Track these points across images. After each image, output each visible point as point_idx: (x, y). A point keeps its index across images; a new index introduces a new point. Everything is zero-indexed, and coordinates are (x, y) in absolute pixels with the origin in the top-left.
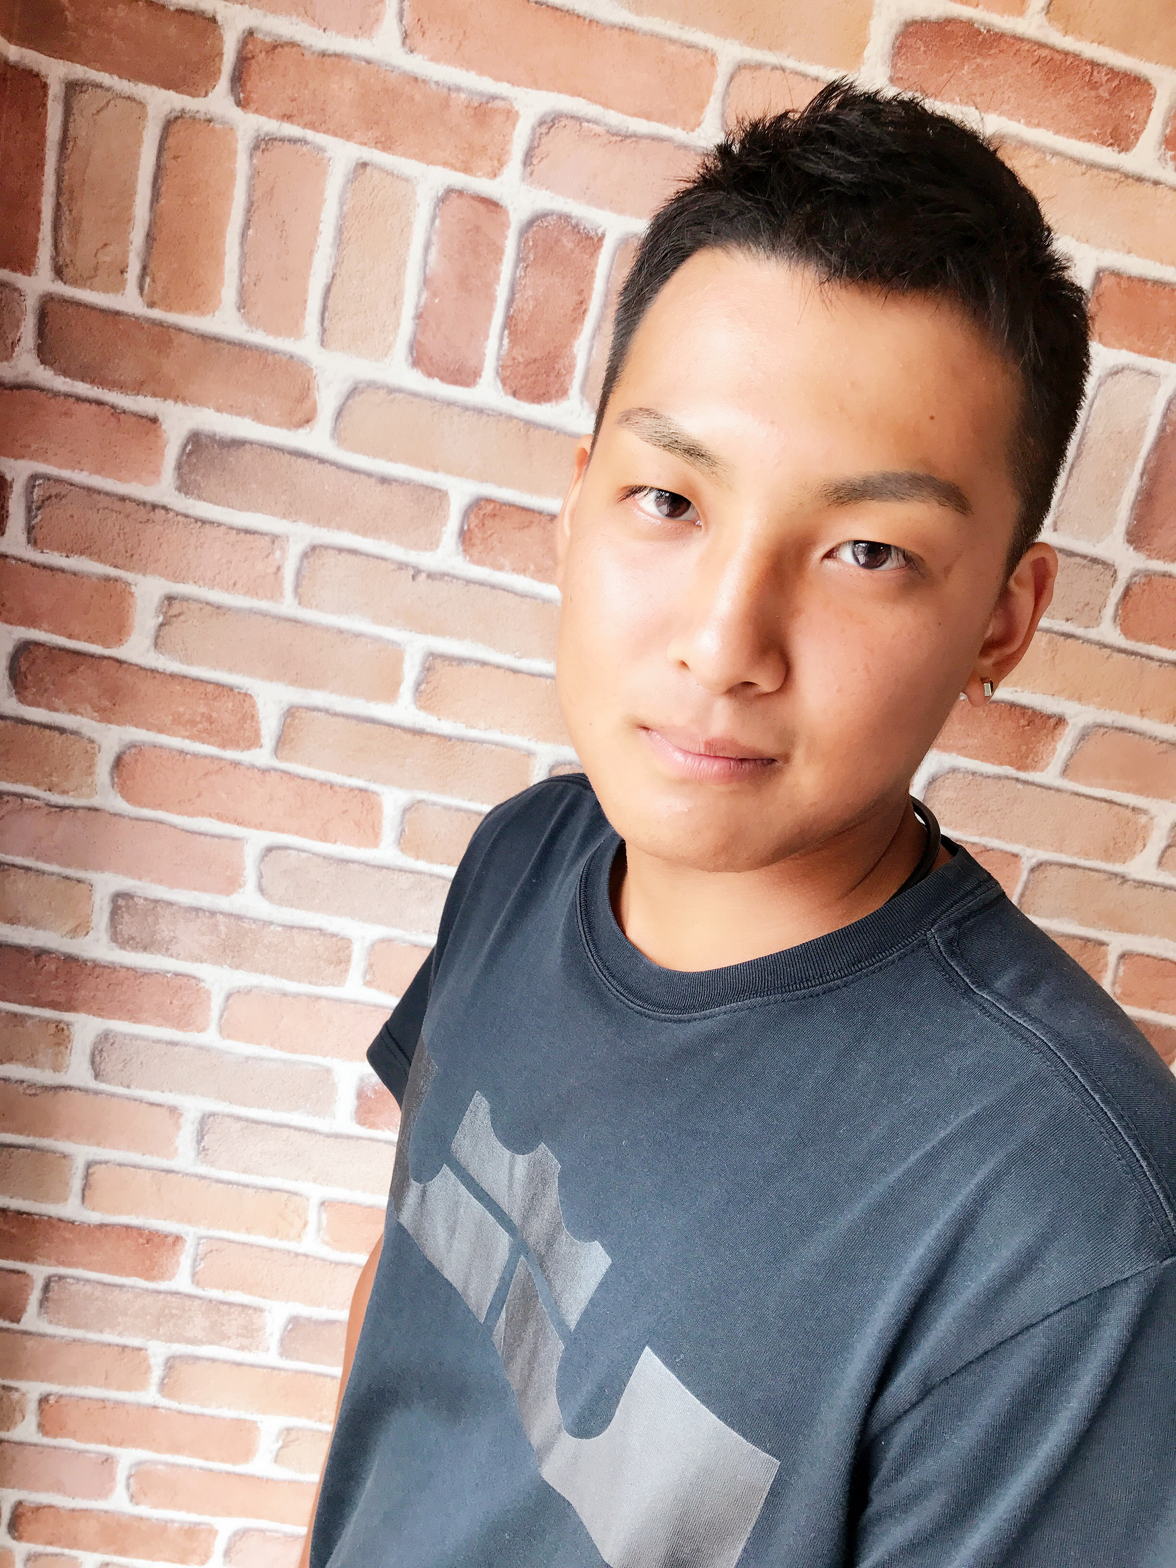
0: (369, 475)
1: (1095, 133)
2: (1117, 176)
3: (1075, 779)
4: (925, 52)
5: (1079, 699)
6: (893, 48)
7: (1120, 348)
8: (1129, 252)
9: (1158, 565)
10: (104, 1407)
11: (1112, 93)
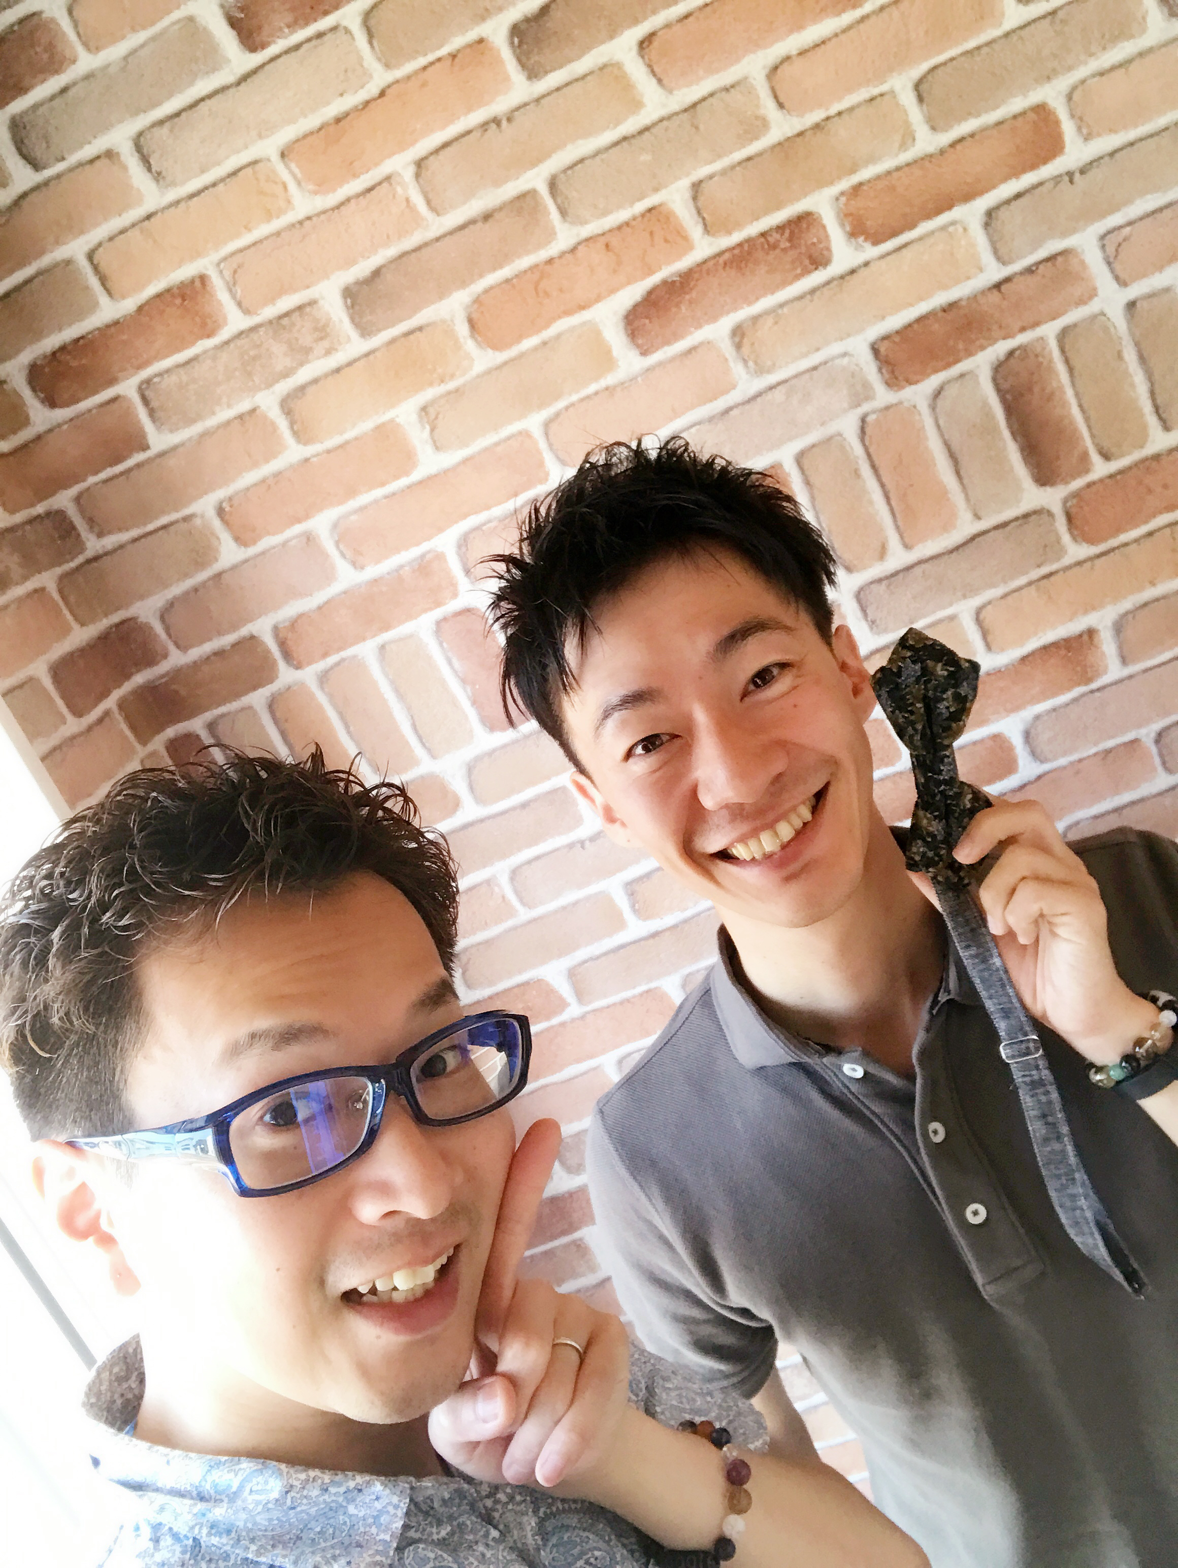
0: (513, 809)
1: (799, 271)
2: (835, 283)
3: (1135, 660)
4: (650, 322)
5: (1094, 608)
6: (628, 336)
7: (929, 375)
8: (883, 318)
9: (1077, 484)
11: (790, 240)
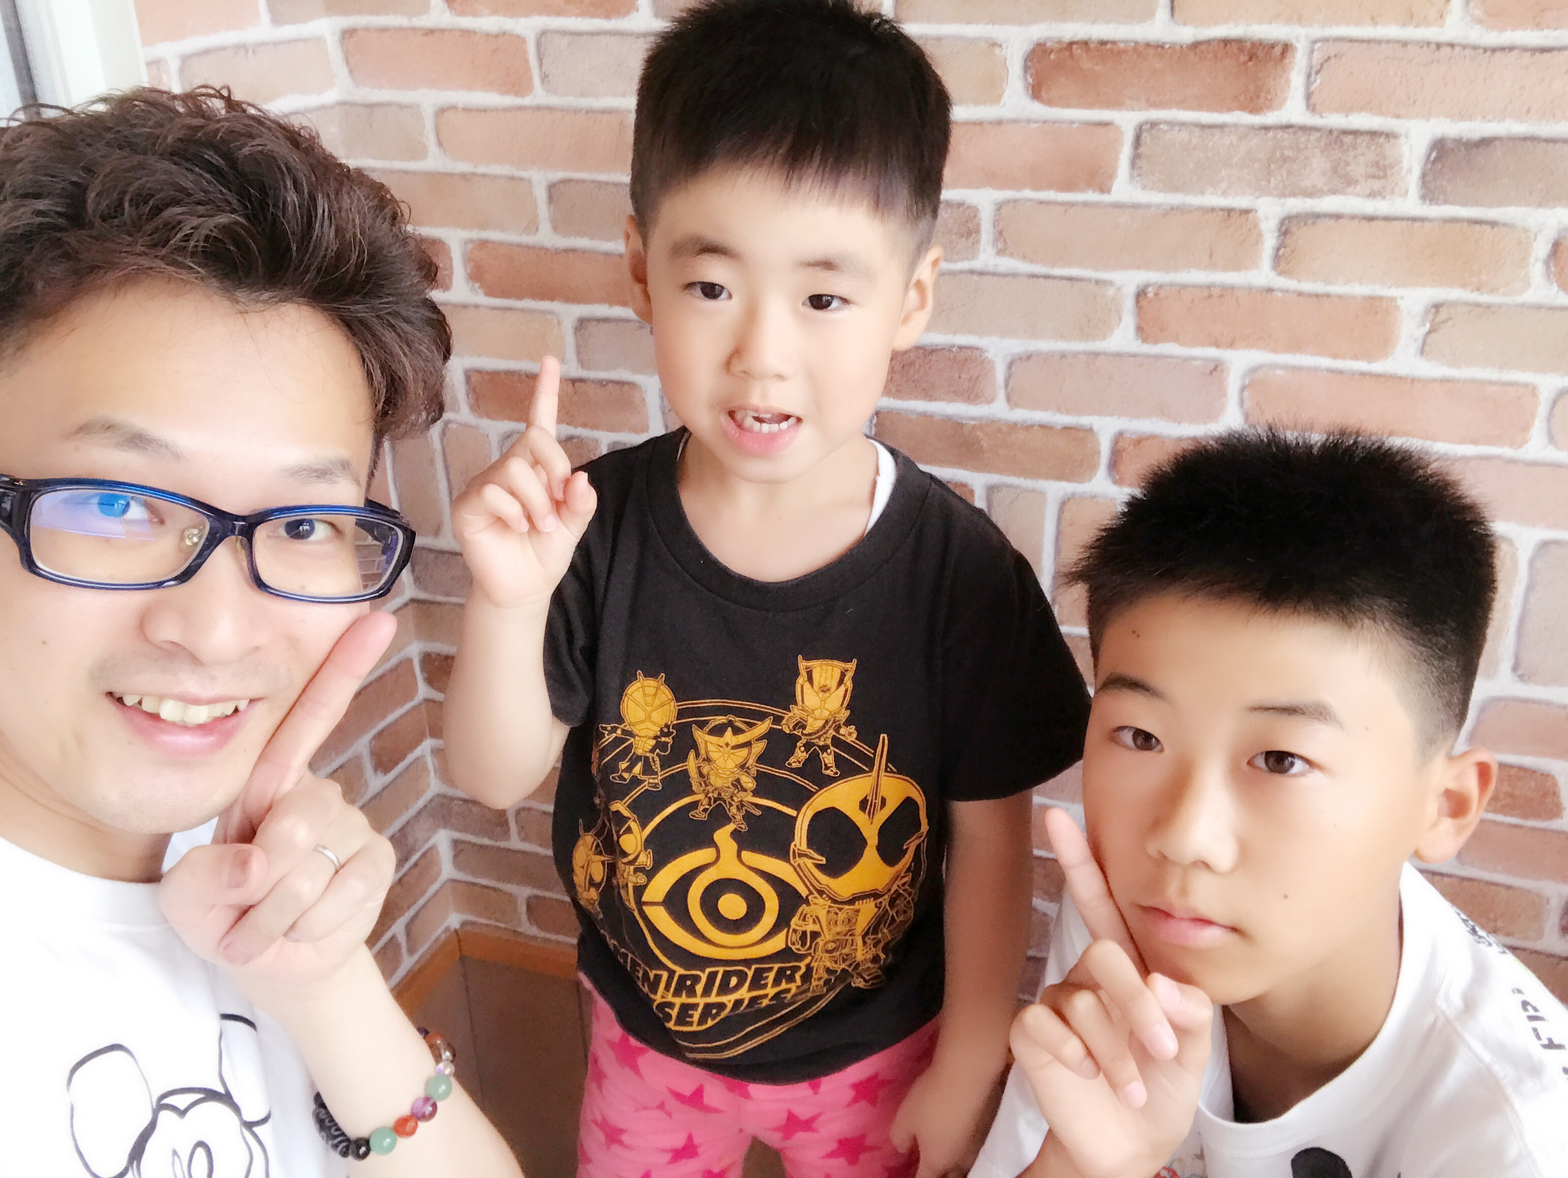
10: (1210, 296)
